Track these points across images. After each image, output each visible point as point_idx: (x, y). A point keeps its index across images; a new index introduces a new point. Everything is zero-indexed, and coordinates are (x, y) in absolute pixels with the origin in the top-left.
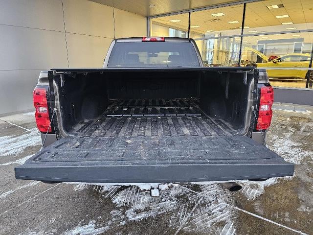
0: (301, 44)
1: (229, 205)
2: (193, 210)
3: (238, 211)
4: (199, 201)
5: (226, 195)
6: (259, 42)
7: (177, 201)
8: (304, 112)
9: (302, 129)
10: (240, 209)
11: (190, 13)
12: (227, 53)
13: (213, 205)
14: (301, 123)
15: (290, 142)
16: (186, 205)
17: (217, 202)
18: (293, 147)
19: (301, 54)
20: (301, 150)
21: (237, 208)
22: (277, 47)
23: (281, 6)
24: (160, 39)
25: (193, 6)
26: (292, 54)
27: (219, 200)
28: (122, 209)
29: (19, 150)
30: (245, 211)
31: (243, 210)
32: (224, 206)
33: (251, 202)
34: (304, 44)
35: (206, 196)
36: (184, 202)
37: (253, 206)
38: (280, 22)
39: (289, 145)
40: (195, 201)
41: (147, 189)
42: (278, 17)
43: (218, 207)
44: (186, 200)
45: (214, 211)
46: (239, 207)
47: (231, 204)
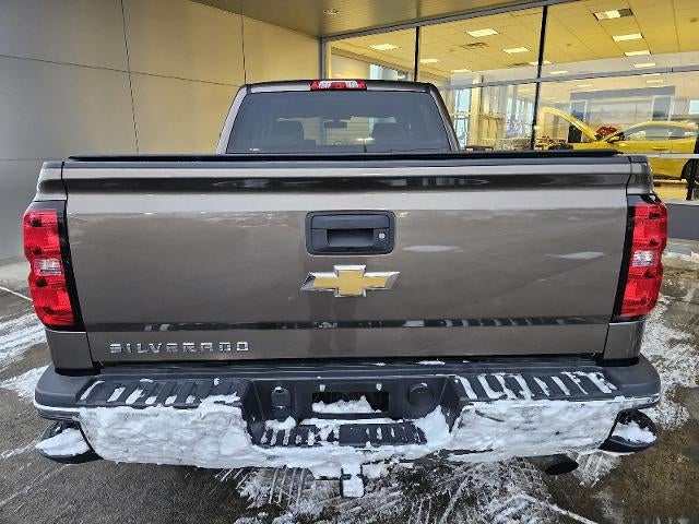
0: (669, 99)
1: (534, 500)
2: (446, 515)
3: (561, 516)
4: (459, 491)
5: (526, 473)
6: (573, 96)
7: (403, 488)
8: (685, 257)
9: (688, 297)
10: (564, 512)
11: (418, 28)
12: (500, 121)
13: (495, 500)
14: (681, 283)
15: (664, 329)
16: (426, 502)
17: (504, 492)
18: (673, 343)
19: (669, 123)
20: (692, 349)
21: (555, 508)
22: (607, 108)
23: (626, 12)
24: (355, 85)
25: (425, 13)
26: (650, 122)
27: (510, 487)
28: (263, 514)
29: (13, 354)
30: (576, 517)
31: (571, 514)
32: (524, 504)
33: (589, 490)
34: (677, 100)
35: (475, 477)
36: (420, 491)
37: (596, 501)
38: (620, 51)
39: (663, 338)
40: (448, 488)
41: (330, 475)
42: (617, 38)
43: (509, 506)
44: (426, 487)
45: (499, 517)
46: (560, 506)
47: (541, 498)
